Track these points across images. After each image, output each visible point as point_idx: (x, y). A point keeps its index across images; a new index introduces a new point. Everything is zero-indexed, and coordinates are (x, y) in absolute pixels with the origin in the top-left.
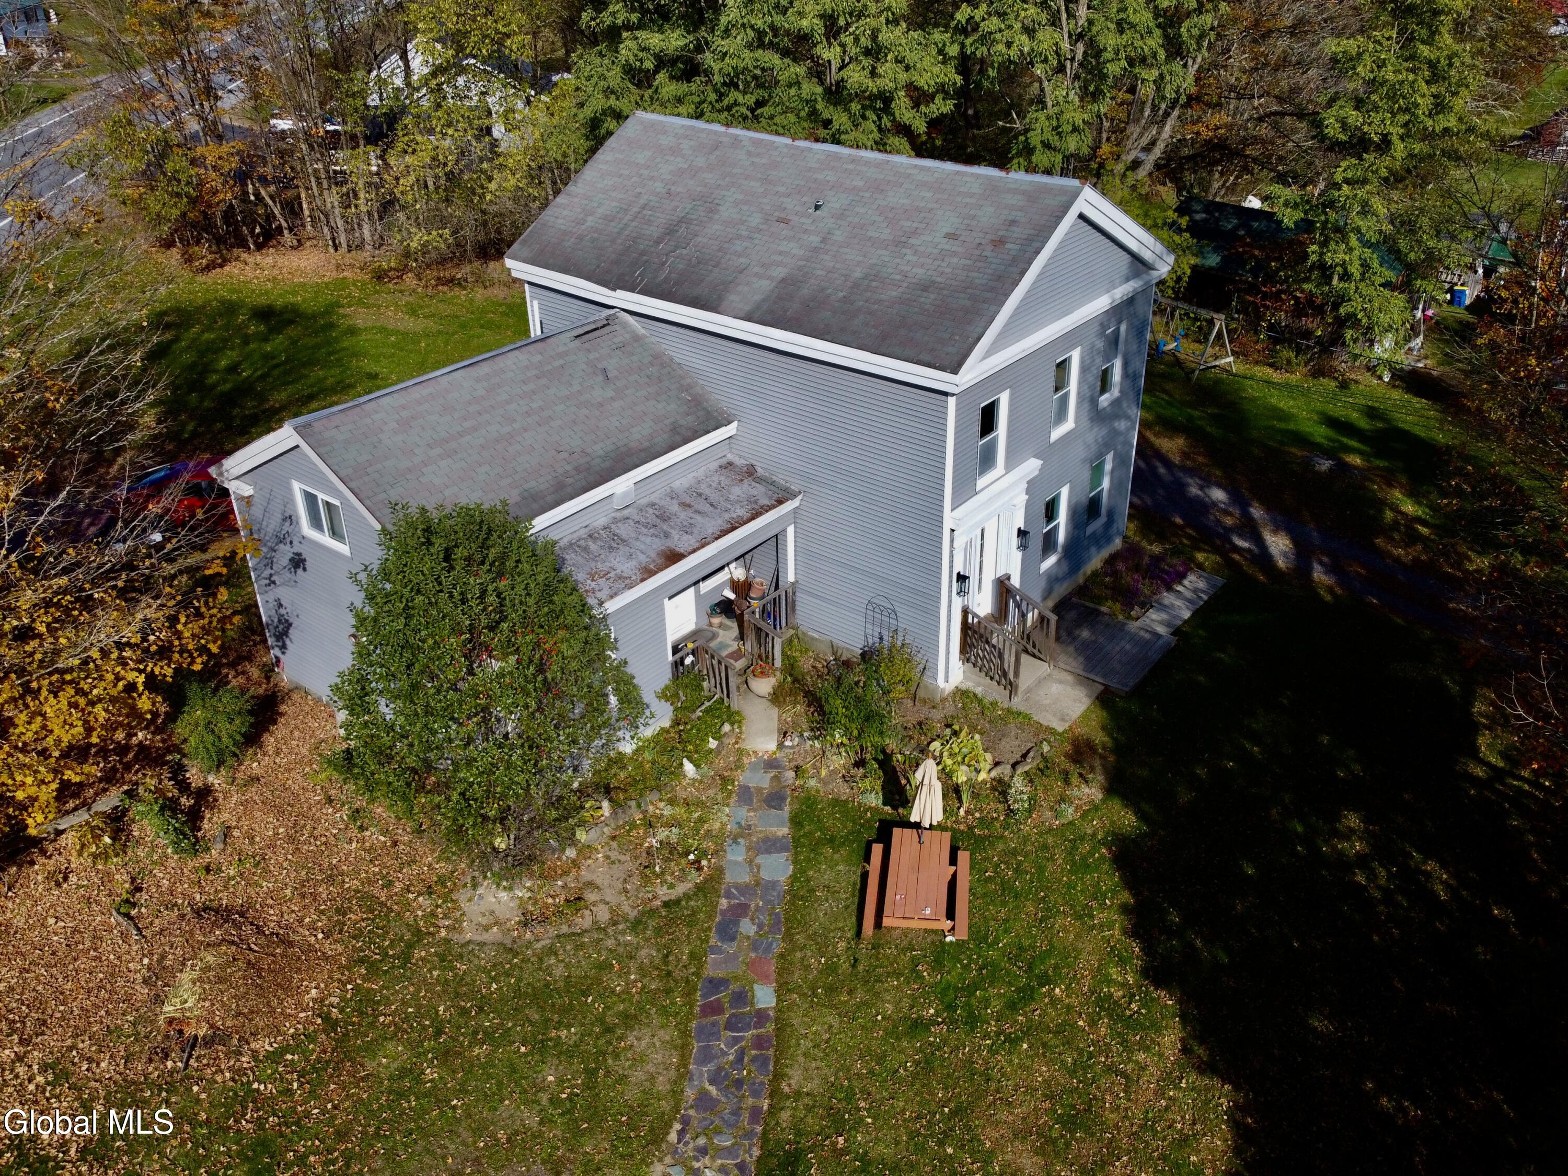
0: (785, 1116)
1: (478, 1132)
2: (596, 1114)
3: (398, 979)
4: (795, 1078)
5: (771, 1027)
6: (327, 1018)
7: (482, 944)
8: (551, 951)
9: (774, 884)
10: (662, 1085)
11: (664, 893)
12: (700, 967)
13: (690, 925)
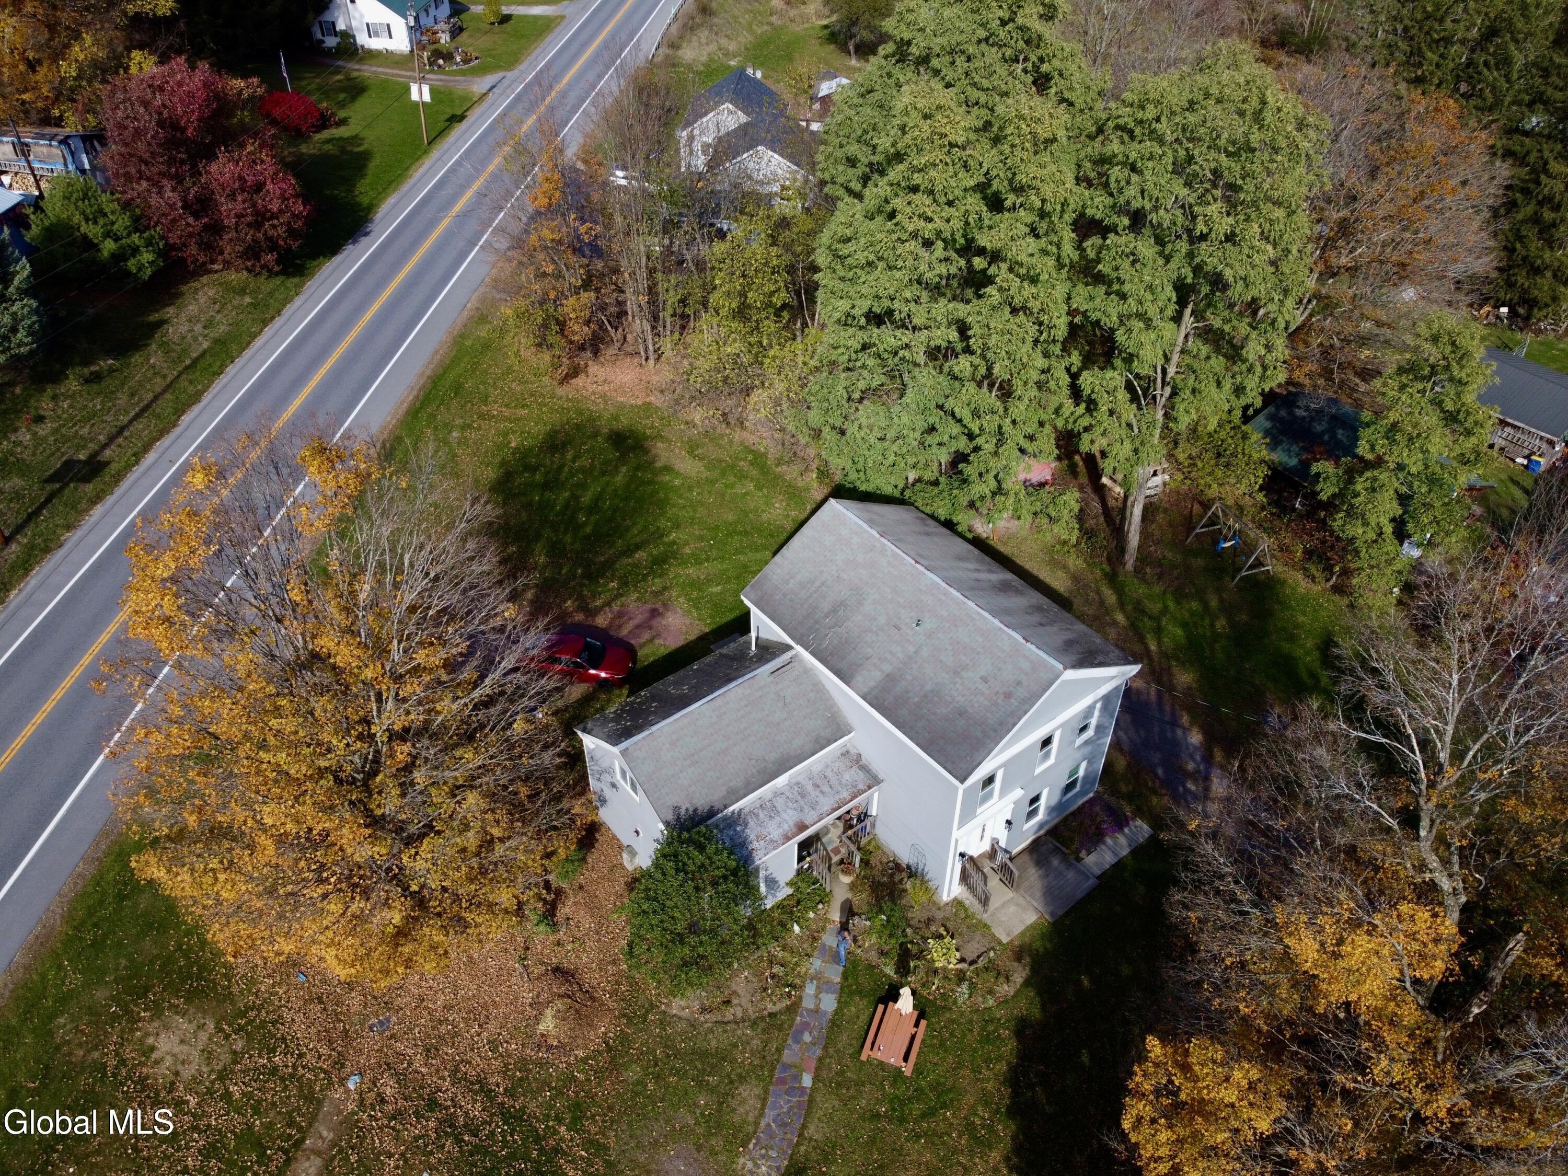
0: (803, 1148)
1: (667, 1122)
2: (719, 1126)
3: (641, 1030)
4: (811, 1131)
5: (806, 1098)
6: (607, 1044)
7: (680, 1018)
8: (711, 1031)
9: (825, 1013)
10: (751, 1118)
11: (771, 1008)
12: (780, 1055)
13: (780, 1030)
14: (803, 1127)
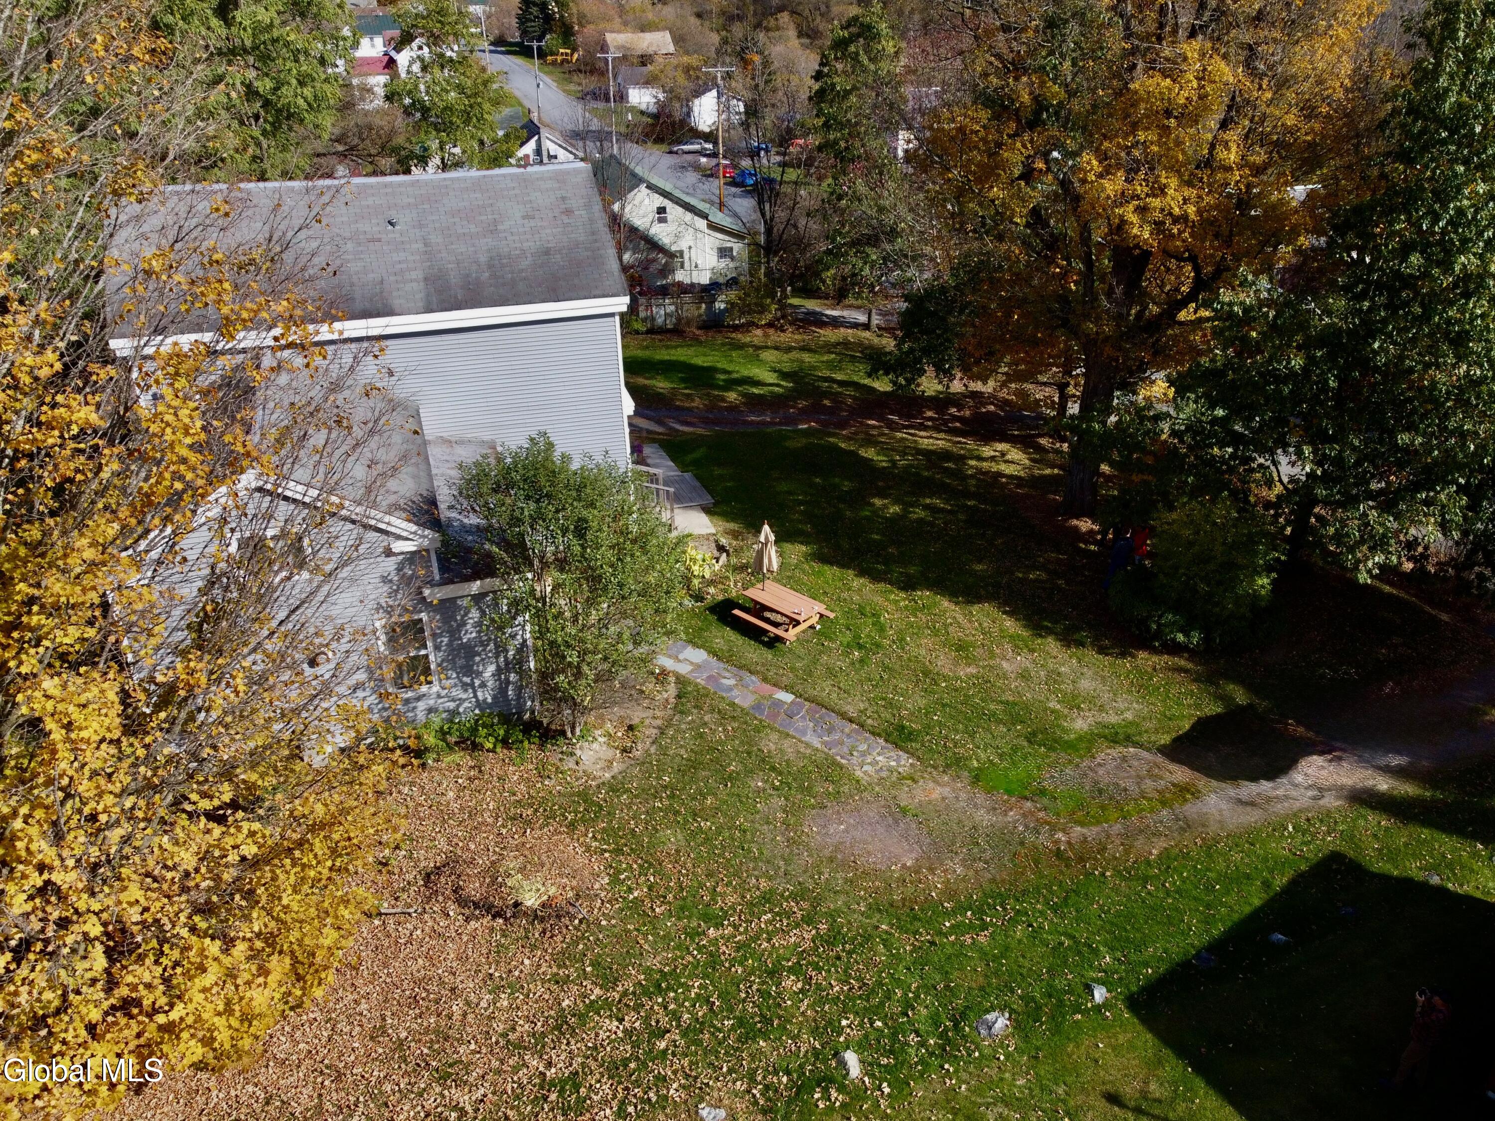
0: (870, 724)
4: (851, 711)
5: (807, 704)
7: (622, 773)
9: (706, 661)
10: (806, 753)
12: (738, 706)
13: (705, 697)
14: (843, 715)
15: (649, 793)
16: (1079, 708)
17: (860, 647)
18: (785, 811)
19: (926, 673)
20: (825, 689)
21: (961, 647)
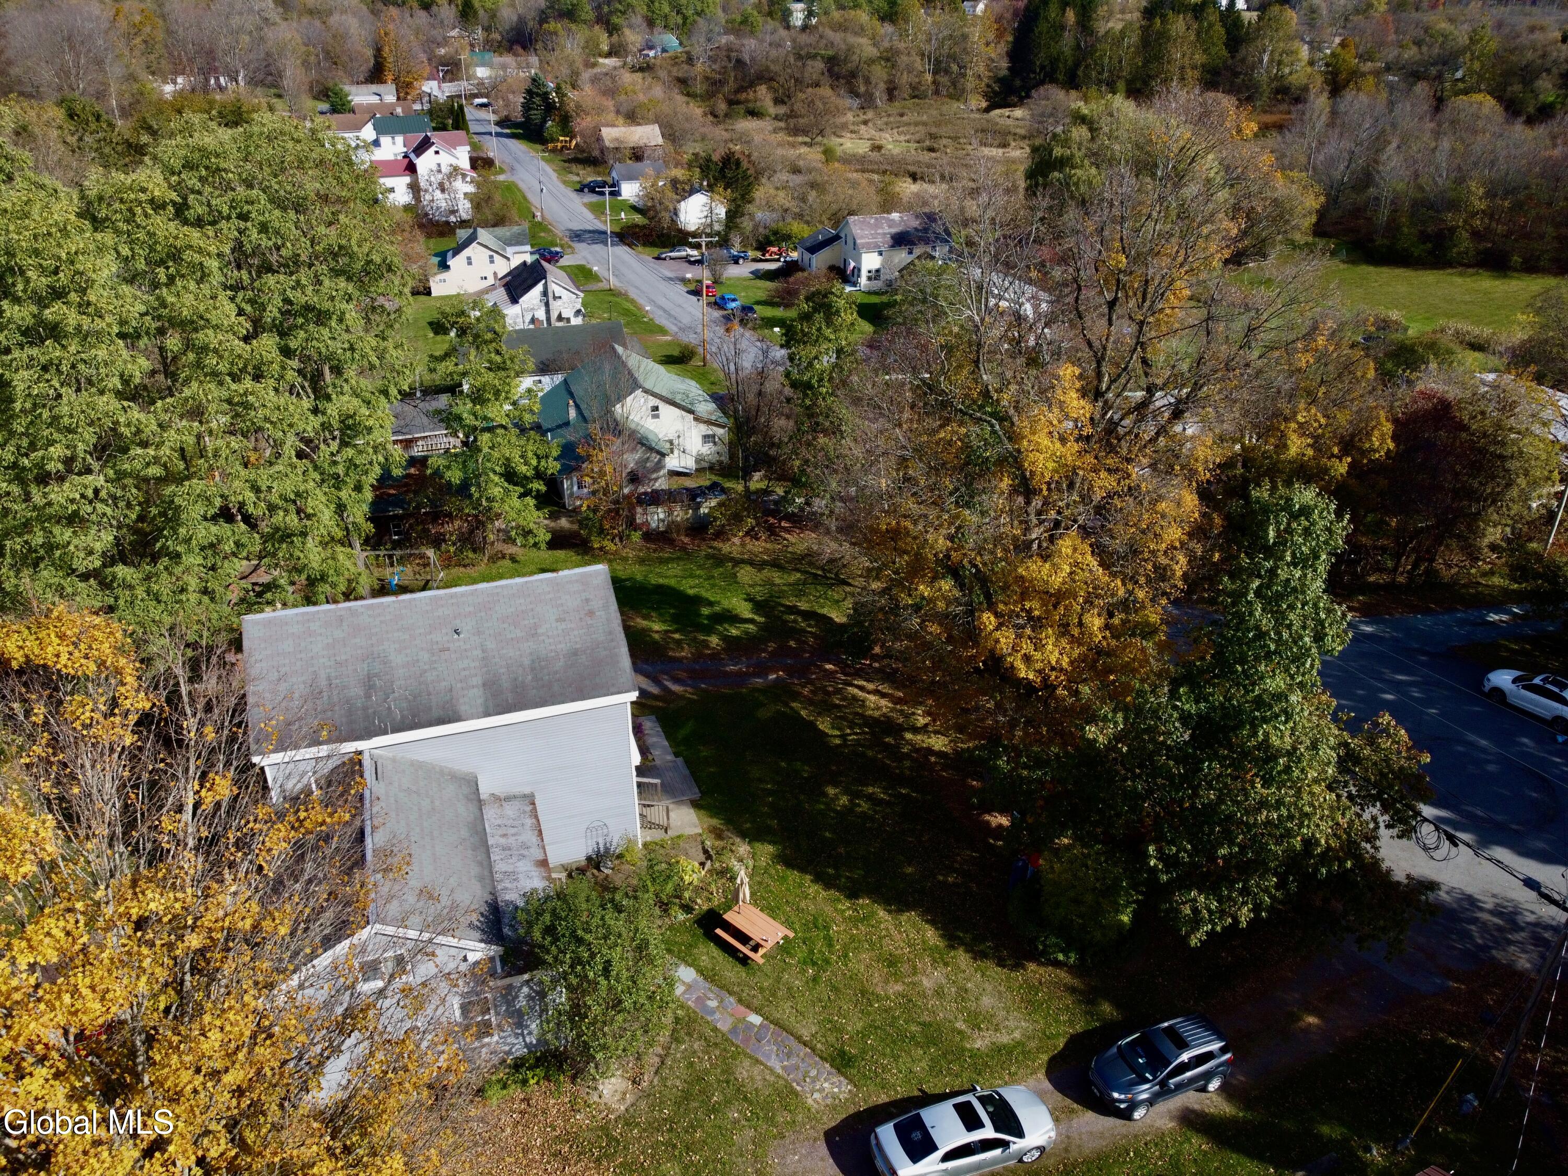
0: (819, 1046)
1: (742, 1155)
2: (767, 1109)
3: (626, 1149)
4: (805, 1034)
5: (772, 1026)
7: (632, 1105)
9: (696, 980)
10: (771, 1079)
12: (720, 1031)
13: (695, 1022)
14: (799, 1039)
15: (654, 1127)
16: (980, 1029)
17: (814, 964)
18: (754, 1143)
19: (863, 992)
20: (785, 1011)
21: (892, 962)
